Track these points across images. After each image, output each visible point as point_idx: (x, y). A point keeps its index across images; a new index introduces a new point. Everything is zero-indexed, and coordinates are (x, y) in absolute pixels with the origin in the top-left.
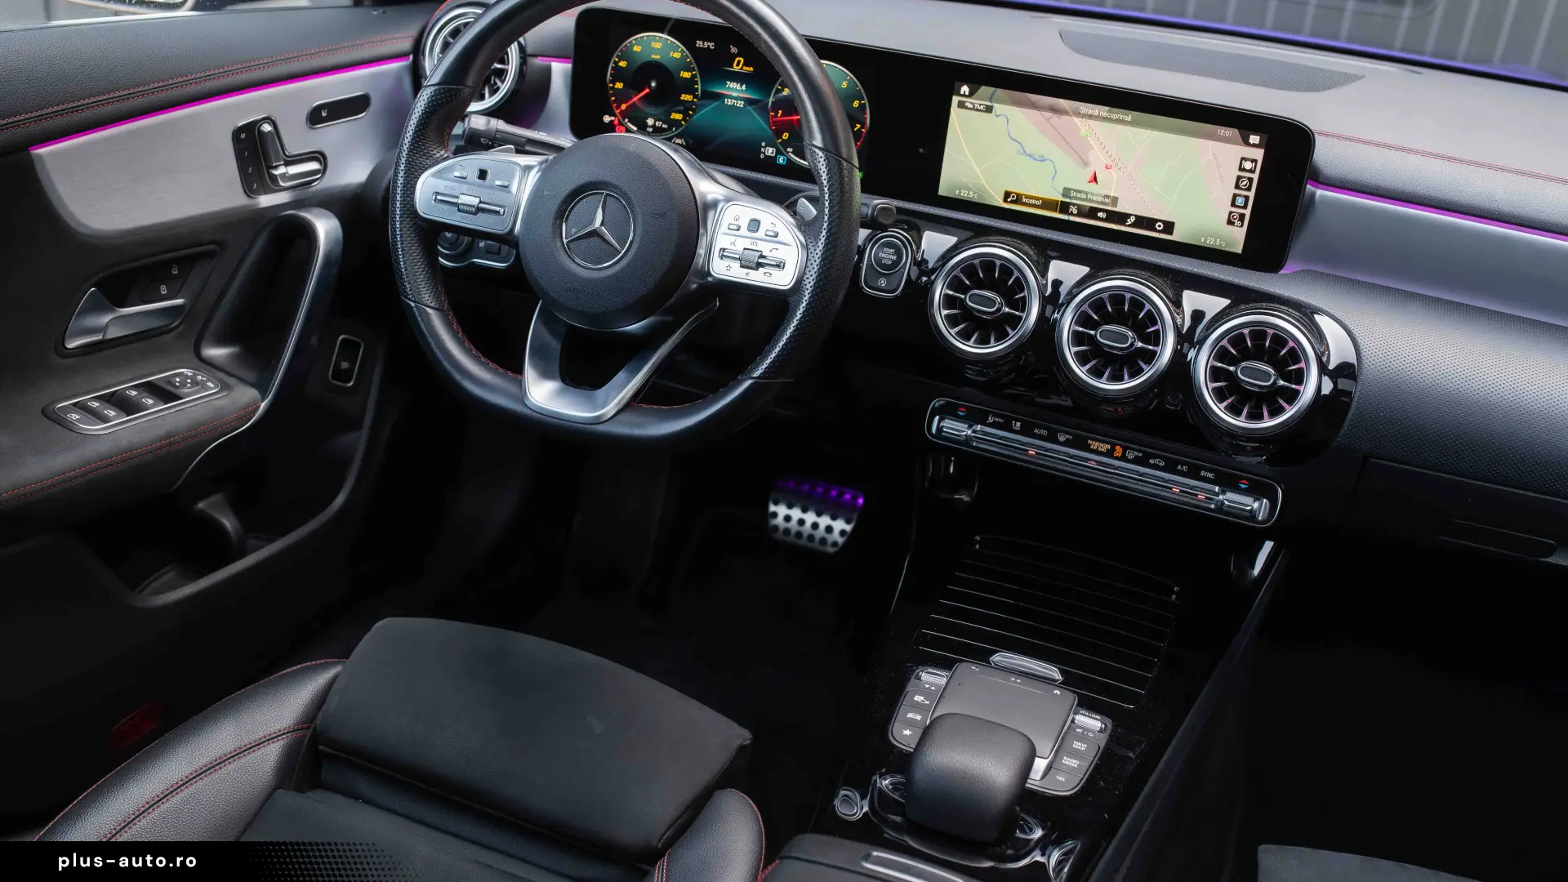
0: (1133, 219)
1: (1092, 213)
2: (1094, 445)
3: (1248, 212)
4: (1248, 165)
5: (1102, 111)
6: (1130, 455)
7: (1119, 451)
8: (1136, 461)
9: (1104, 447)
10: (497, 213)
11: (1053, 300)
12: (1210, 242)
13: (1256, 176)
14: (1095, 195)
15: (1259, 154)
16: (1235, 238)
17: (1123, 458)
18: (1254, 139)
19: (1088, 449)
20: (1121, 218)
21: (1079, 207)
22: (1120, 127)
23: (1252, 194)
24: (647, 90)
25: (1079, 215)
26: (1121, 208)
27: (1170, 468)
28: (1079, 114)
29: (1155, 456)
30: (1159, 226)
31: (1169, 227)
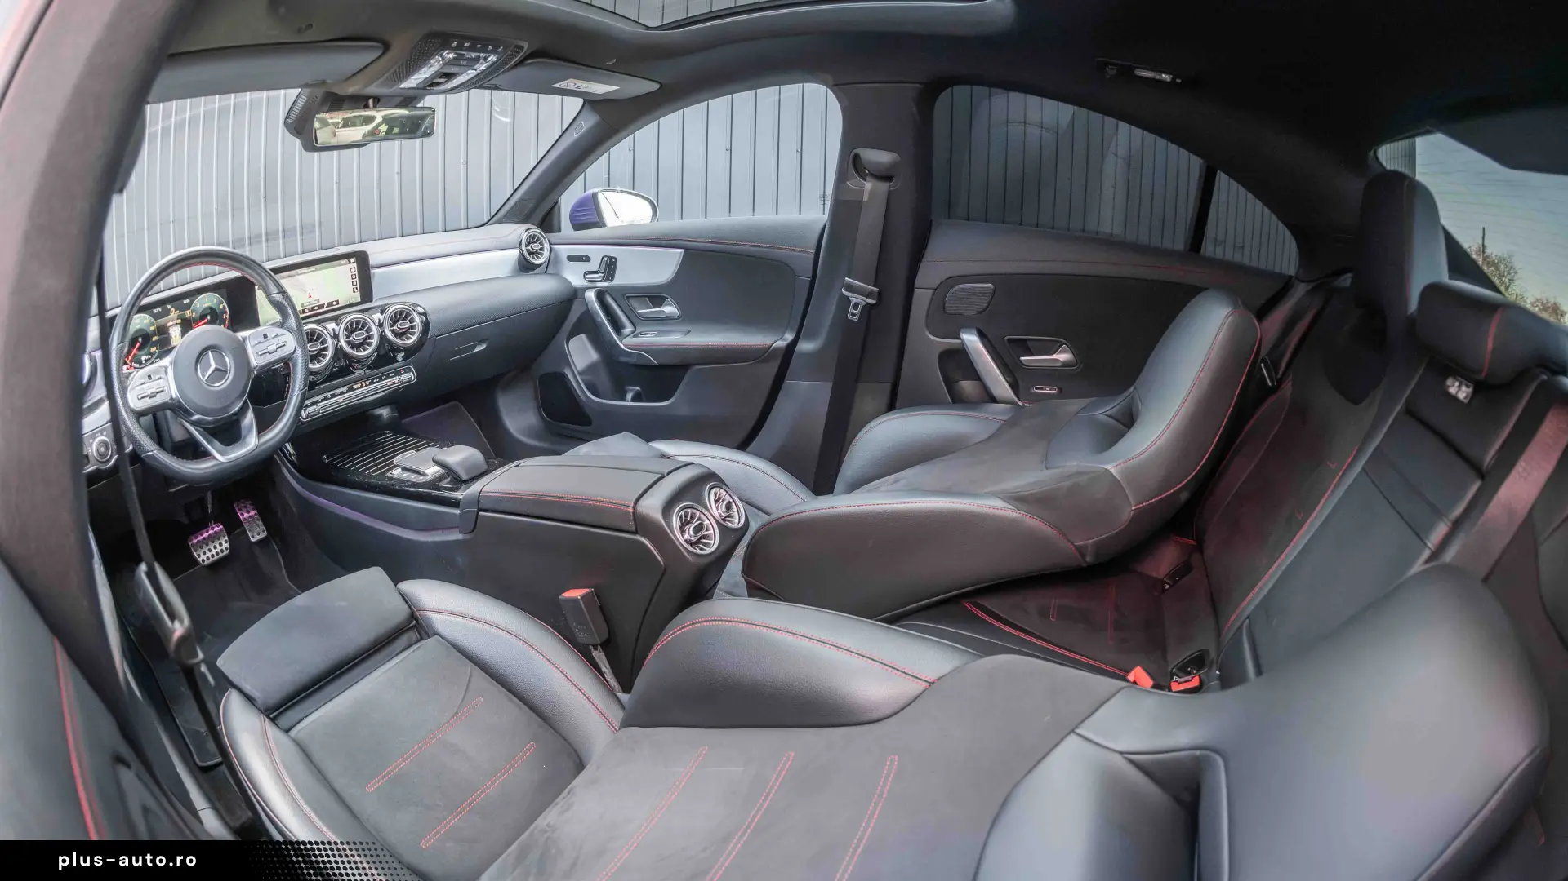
0: (326, 305)
1: (313, 309)
2: (355, 387)
3: (358, 286)
4: (353, 270)
5: (305, 270)
6: (368, 383)
7: (364, 384)
8: (370, 384)
9: (359, 385)
10: (162, 391)
11: (336, 336)
12: (351, 302)
13: (356, 273)
14: (312, 302)
15: (355, 265)
16: (357, 297)
17: (366, 385)
18: (352, 260)
19: (356, 390)
20: (321, 307)
21: (308, 309)
22: (312, 273)
23: (357, 279)
24: (138, 344)
25: (310, 311)
26: (321, 303)
27: (381, 380)
28: (298, 274)
29: (374, 379)
30: (335, 303)
31: (337, 302)
